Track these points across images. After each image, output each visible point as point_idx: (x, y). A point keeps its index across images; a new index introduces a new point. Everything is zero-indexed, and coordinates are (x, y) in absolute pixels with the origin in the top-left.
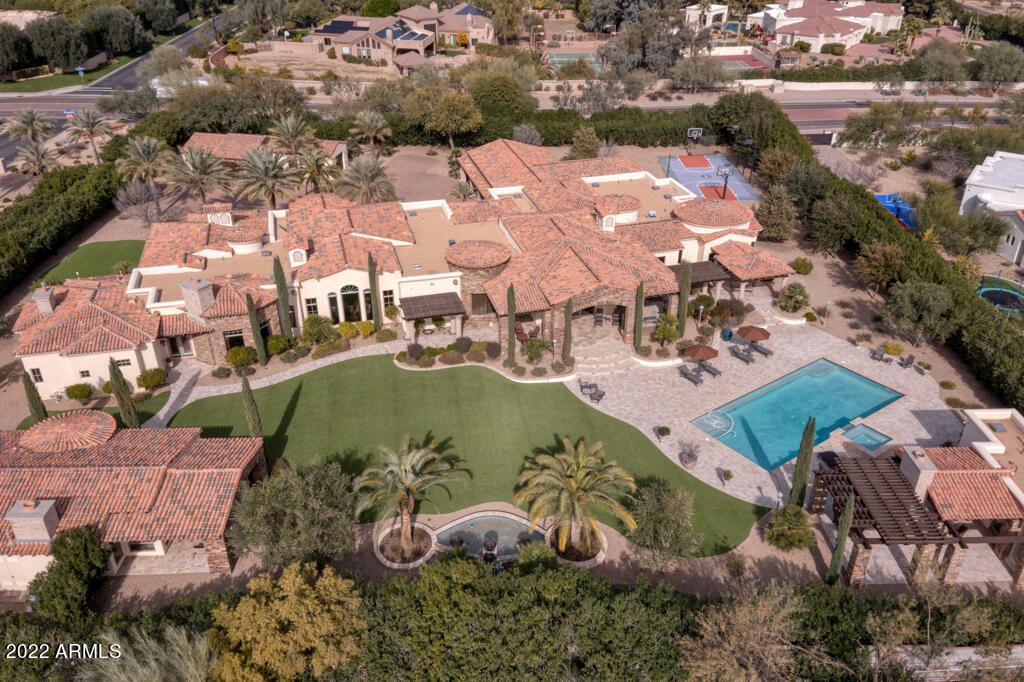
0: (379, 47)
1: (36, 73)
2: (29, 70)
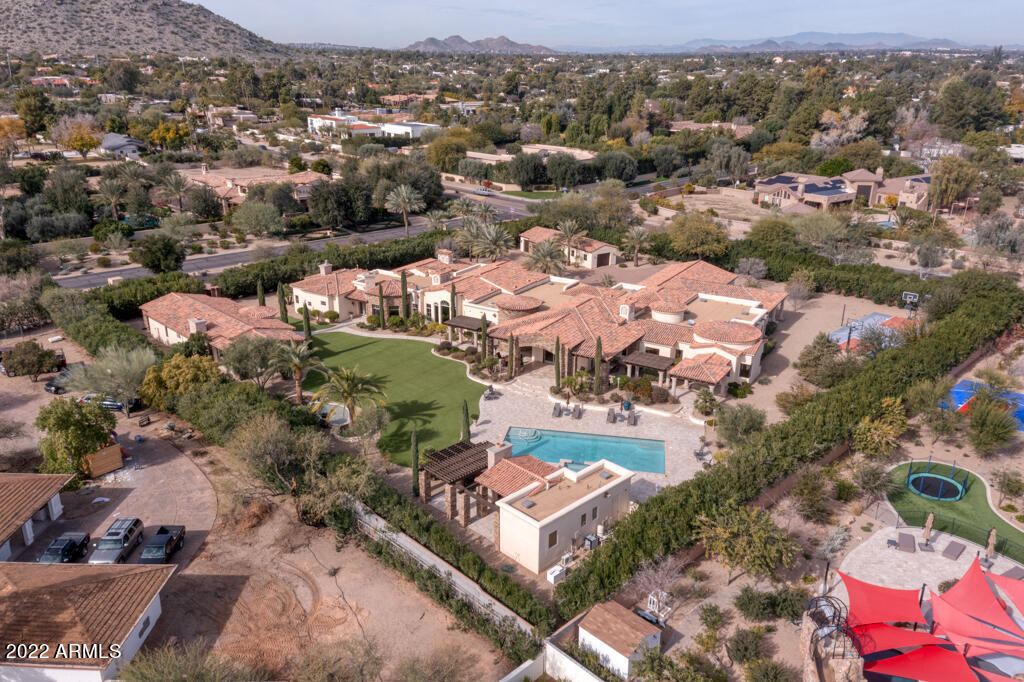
0: (789, 198)
1: (546, 188)
2: (543, 186)
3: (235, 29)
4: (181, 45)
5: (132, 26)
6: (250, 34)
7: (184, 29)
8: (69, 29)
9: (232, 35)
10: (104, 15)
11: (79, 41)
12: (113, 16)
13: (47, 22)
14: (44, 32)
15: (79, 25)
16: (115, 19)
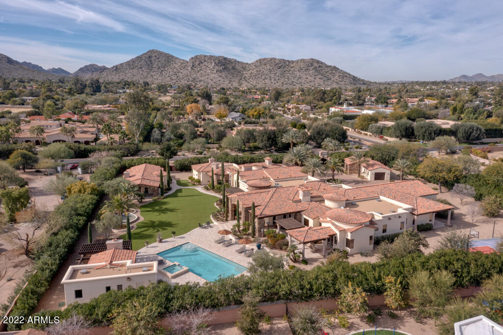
3: (347, 75)
4: (322, 83)
5: (305, 76)
6: (354, 77)
7: (325, 76)
8: (280, 78)
9: (345, 78)
10: (295, 72)
11: (282, 83)
12: (298, 72)
13: (273, 76)
14: (270, 80)
15: (284, 77)
16: (298, 74)
